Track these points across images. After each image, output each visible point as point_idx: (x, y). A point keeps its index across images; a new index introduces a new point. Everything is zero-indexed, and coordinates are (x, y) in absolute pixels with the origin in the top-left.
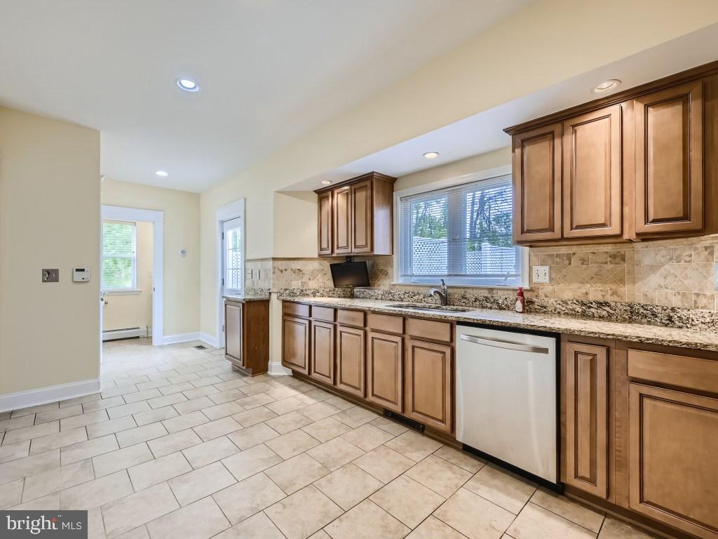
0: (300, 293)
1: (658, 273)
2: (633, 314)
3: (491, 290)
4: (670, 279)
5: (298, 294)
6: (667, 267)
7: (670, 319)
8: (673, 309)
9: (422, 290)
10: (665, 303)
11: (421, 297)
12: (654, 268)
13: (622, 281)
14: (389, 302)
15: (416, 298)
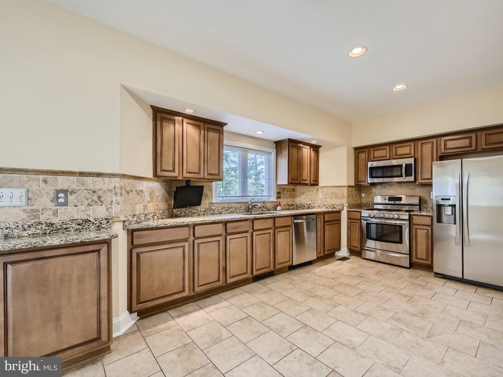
0: (145, 219)
1: (304, 195)
2: (297, 207)
3: (264, 202)
4: (307, 196)
5: (143, 219)
6: (307, 193)
7: (309, 207)
8: (310, 204)
9: (232, 205)
10: (306, 203)
11: (233, 209)
12: (302, 194)
13: (294, 198)
14: (211, 216)
15: (230, 210)
